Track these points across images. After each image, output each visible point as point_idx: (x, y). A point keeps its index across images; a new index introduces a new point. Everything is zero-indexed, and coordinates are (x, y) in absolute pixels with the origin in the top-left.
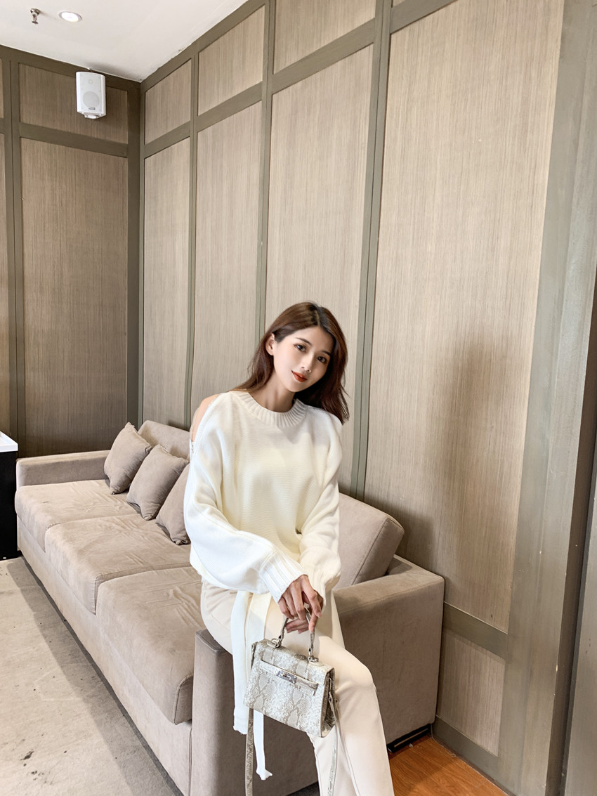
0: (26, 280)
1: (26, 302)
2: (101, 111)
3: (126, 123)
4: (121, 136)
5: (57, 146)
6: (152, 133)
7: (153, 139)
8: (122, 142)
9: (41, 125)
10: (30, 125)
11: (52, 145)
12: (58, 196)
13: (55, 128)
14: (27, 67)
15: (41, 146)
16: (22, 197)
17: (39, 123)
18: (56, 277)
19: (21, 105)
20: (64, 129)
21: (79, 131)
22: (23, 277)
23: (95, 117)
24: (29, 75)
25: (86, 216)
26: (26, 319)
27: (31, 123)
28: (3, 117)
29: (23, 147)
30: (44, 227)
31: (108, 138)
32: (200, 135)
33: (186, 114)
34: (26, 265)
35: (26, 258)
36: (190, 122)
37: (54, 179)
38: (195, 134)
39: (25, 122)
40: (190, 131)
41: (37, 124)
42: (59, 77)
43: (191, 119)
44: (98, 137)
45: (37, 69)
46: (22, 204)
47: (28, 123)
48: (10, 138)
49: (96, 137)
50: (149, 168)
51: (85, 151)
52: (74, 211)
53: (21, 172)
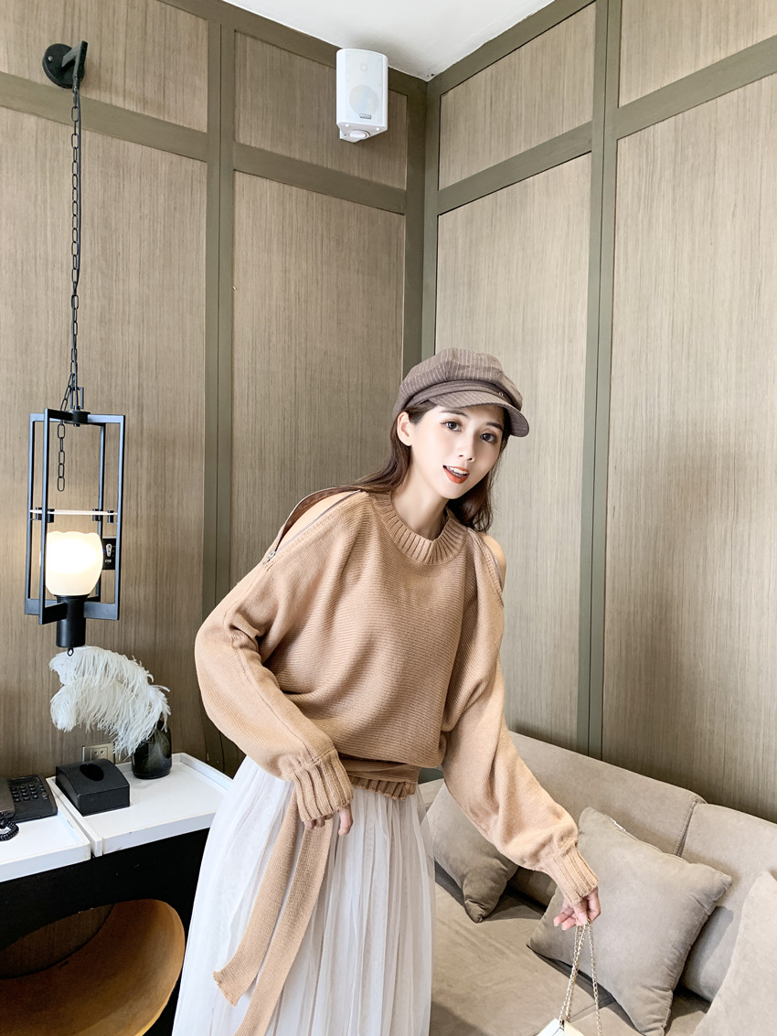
2: (380, 123)
3: (405, 152)
4: (396, 176)
5: (294, 188)
6: (453, 169)
7: (465, 176)
8: (397, 186)
9: (268, 149)
10: (249, 147)
11: (287, 187)
12: (292, 284)
13: (292, 156)
14: (249, 39)
15: (268, 189)
16: (233, 285)
17: (266, 145)
18: (287, 439)
19: (237, 109)
20: (307, 159)
21: (329, 163)
22: (232, 439)
23: (362, 136)
24: (253, 56)
25: (339, 323)
26: (235, 522)
27: (253, 145)
28: (205, 130)
29: (237, 188)
30: (269, 341)
31: (374, 179)
32: (624, 145)
33: (577, 111)
34: (237, 416)
35: (237, 401)
36: (589, 124)
37: (288, 250)
38: (610, 144)
39: (242, 142)
40: (590, 141)
41: (262, 146)
42: (301, 63)
43: (594, 116)
44: (361, 176)
45: (265, 45)
46: (233, 298)
47: (248, 144)
48: (216, 172)
49: (356, 174)
50: (452, 229)
51: (338, 200)
52: (319, 312)
53: (233, 235)
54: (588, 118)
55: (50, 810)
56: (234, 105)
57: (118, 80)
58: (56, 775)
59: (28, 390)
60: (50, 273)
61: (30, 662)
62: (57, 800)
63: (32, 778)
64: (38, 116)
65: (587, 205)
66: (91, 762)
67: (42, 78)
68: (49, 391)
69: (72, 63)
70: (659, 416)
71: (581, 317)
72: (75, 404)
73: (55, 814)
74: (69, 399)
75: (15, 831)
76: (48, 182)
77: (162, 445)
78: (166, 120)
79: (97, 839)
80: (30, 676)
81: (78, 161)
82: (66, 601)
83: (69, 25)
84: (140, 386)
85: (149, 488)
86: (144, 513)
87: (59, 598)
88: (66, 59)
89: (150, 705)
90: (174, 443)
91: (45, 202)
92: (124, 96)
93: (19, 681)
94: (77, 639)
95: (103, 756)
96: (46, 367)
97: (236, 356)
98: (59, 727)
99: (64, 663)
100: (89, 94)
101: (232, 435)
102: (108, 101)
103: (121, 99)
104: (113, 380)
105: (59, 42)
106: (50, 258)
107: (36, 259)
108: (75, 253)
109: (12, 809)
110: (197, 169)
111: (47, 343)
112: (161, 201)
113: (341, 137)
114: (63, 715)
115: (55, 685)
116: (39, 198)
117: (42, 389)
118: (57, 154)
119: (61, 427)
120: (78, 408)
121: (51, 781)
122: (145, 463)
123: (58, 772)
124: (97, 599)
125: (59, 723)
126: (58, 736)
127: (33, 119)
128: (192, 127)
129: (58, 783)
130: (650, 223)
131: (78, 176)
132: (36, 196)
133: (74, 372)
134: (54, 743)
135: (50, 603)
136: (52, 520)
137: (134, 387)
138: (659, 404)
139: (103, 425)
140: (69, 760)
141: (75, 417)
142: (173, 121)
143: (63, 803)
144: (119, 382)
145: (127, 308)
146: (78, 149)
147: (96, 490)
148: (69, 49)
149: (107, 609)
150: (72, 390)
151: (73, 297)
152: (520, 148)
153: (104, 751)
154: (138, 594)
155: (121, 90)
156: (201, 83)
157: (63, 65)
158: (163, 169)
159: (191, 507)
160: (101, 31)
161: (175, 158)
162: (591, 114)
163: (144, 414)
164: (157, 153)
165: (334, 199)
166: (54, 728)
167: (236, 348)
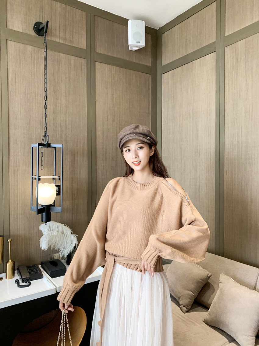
0: (98, 153)
1: (98, 167)
2: (143, 44)
3: (150, 54)
4: (148, 62)
5: (115, 67)
6: (167, 58)
7: (171, 61)
8: (148, 65)
9: (106, 54)
10: (100, 53)
11: (112, 66)
12: (115, 99)
13: (114, 56)
14: (99, 18)
15: (106, 67)
16: (95, 99)
17: (105, 53)
19: (96, 41)
20: (119, 57)
21: (126, 58)
22: (96, 151)
23: (137, 49)
24: (101, 23)
25: (130, 111)
26: (98, 178)
27: (101, 53)
28: (86, 49)
29: (96, 67)
30: (108, 118)
31: (141, 63)
32: (227, 49)
33: (210, 37)
34: (97, 143)
35: (97, 138)
36: (215, 42)
37: (113, 87)
38: (222, 49)
39: (97, 51)
40: (215, 48)
41: (104, 53)
42: (116, 25)
43: (216, 40)
44: (136, 62)
45: (104, 19)
46: (95, 104)
47: (99, 52)
48: (89, 62)
49: (135, 62)
50: (167, 79)
51: (129, 70)
52: (123, 108)
53: (95, 83)
54: (214, 40)
55: (41, 277)
56: (95, 40)
57: (58, 33)
58: (41, 265)
59: (30, 136)
60: (36, 98)
61: (32, 227)
62: (43, 273)
63: (34, 266)
64: (32, 46)
65: (215, 69)
66: (52, 260)
67: (33, 33)
68: (37, 137)
69: (43, 28)
70: (242, 140)
71: (213, 107)
72: (46, 141)
73: (43, 278)
74: (44, 139)
75: (30, 284)
76: (35, 67)
77: (73, 154)
78: (73, 45)
79: (58, 286)
80: (32, 232)
81: (46, 60)
82: (44, 207)
83: (41, 15)
84: (66, 134)
85: (70, 168)
86: (68, 176)
87: (42, 206)
88: (41, 27)
89: (72, 241)
90: (77, 153)
91: (35, 74)
92: (59, 38)
93: (29, 233)
94: (48, 219)
95: (56, 258)
96: (36, 129)
97: (97, 123)
98: (43, 249)
99: (44, 228)
100: (49, 38)
101: (96, 149)
102: (54, 40)
103: (58, 39)
104: (58, 132)
105: (38, 21)
106: (37, 93)
107: (32, 93)
108: (45, 91)
109: (28, 276)
110: (83, 61)
111: (36, 120)
112: (72, 72)
113: (130, 49)
114: (44, 245)
115: (41, 234)
116: (33, 73)
117: (34, 136)
118: (38, 58)
119: (42, 149)
120: (47, 142)
121: (40, 266)
122: (68, 160)
123: (42, 264)
124: (54, 206)
125: (43, 247)
126: (42, 251)
127: (30, 47)
128: (81, 48)
129: (42, 267)
130: (237, 75)
131: (46, 65)
132: (32, 72)
133: (46, 130)
134: (40, 253)
135: (40, 207)
136: (40, 180)
137: (64, 135)
138: (242, 136)
139: (55, 147)
140: (45, 259)
141: (46, 145)
142: (75, 46)
143: (45, 274)
144: (60, 133)
145: (61, 109)
146: (46, 57)
147: (53, 169)
148: (42, 23)
149: (58, 209)
150: (45, 136)
151: (45, 105)
152: (190, 51)
153: (56, 256)
154: (67, 203)
155: (58, 37)
156: (84, 33)
157: (40, 29)
158: (72, 62)
159: (83, 174)
160: (52, 17)
161: (76, 58)
162: (215, 39)
163: (68, 144)
164: (70, 57)
165: (128, 70)
166: (40, 249)
167: (97, 121)
